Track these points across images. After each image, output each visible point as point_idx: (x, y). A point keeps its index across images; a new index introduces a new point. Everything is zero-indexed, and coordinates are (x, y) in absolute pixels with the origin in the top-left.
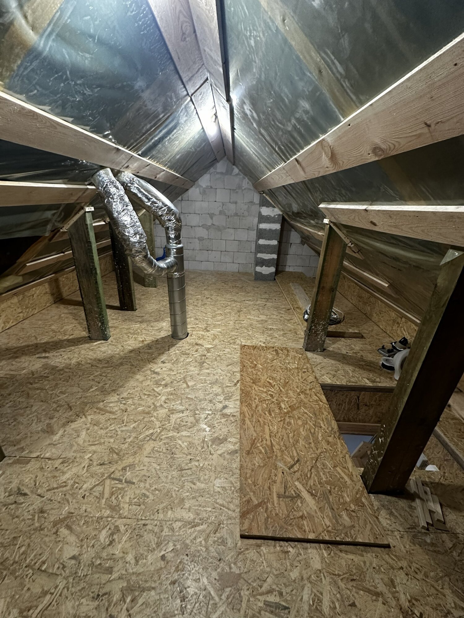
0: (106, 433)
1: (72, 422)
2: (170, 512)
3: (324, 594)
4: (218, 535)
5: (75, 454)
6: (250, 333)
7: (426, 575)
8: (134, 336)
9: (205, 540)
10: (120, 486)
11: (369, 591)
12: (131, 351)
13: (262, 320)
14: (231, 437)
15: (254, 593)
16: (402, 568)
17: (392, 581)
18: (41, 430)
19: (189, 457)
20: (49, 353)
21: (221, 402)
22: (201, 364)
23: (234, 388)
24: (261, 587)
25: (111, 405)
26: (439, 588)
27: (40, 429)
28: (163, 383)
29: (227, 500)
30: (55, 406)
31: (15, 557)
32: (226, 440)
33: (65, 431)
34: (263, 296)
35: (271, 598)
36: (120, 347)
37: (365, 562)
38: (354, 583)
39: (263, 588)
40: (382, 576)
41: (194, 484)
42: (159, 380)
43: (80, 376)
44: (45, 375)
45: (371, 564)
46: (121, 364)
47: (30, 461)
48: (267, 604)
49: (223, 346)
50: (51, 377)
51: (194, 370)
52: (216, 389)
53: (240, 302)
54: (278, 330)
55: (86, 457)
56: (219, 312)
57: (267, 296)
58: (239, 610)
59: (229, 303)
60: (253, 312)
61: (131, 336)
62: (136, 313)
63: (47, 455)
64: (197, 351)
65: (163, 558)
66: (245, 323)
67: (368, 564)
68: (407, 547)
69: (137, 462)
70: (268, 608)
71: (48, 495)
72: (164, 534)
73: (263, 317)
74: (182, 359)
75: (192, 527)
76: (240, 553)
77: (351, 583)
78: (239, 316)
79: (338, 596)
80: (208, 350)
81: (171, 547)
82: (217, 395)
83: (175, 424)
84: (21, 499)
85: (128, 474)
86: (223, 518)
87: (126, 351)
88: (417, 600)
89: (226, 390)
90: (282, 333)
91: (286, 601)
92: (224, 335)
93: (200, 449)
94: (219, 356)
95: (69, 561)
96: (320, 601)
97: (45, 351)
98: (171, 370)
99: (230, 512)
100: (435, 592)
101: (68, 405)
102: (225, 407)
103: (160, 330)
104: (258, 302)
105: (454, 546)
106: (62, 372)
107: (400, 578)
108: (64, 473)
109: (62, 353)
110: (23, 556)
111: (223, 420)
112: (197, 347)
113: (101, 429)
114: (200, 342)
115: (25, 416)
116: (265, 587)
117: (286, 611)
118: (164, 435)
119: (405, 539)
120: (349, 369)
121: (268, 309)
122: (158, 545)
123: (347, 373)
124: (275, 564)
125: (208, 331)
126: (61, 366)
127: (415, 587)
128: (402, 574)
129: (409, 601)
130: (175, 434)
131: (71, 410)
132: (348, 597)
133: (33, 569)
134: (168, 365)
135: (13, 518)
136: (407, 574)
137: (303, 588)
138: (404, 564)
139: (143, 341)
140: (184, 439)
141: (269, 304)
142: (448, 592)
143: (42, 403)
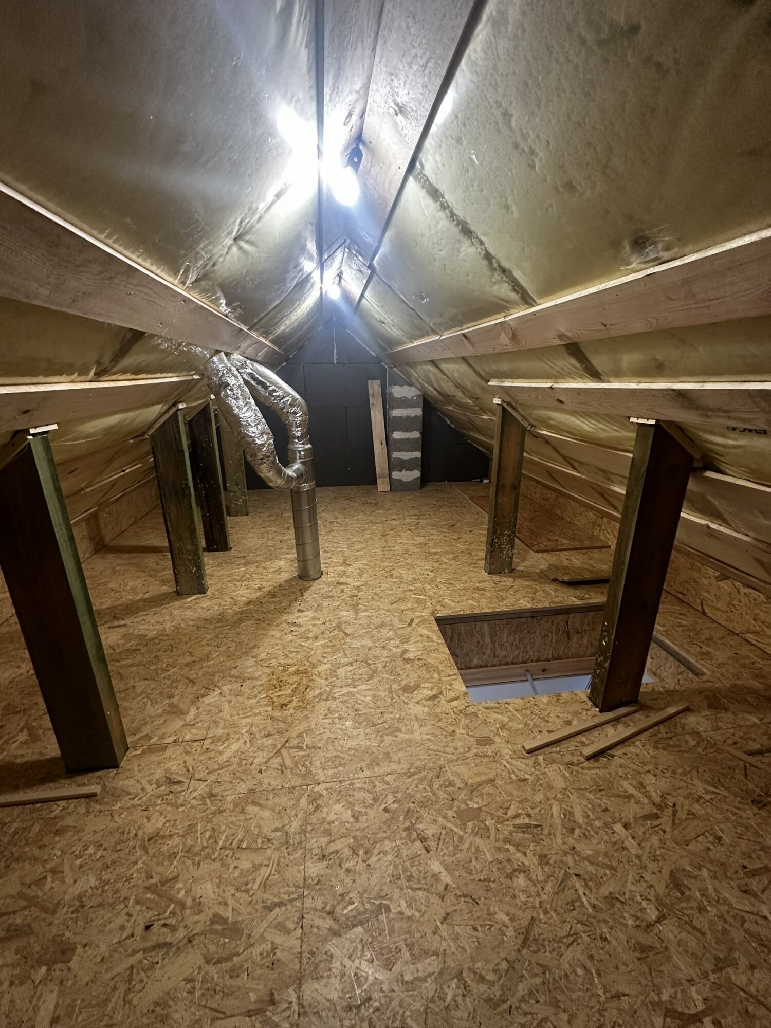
0: (258, 702)
1: (203, 697)
2: (376, 769)
3: (574, 807)
4: (441, 779)
5: (226, 731)
6: (409, 561)
7: (674, 772)
8: (243, 584)
9: (429, 786)
10: (303, 753)
11: (619, 796)
12: (249, 603)
13: (420, 544)
14: (424, 682)
15: (501, 821)
16: (649, 771)
17: (641, 784)
18: (164, 712)
19: (379, 711)
20: (123, 619)
21: (397, 647)
22: (355, 607)
23: (409, 629)
24: (506, 814)
25: (249, 670)
26: (688, 781)
27: (160, 711)
28: (311, 635)
29: (441, 744)
30: (168, 682)
31: (202, 843)
32: (419, 686)
33: (198, 709)
34: (411, 512)
35: (519, 821)
36: (230, 600)
37: (610, 774)
38: (604, 793)
39: (509, 815)
40: (630, 781)
41: (396, 736)
42: (304, 632)
43: (186, 643)
44: (134, 648)
45: (617, 773)
46: (241, 620)
47: (166, 747)
48: (517, 827)
49: (378, 581)
50: (143, 650)
51: (346, 614)
52: (386, 633)
53: (382, 523)
54: (446, 553)
55: (244, 731)
56: (355, 539)
57: (416, 511)
58: (489, 837)
59: (366, 526)
60: (403, 535)
61: (238, 584)
62: (233, 553)
63: (187, 737)
64: (342, 591)
65: (386, 810)
66: (398, 549)
67: (613, 774)
68: (651, 752)
69: (313, 726)
70: (519, 830)
71: (212, 778)
72: (377, 789)
73: (420, 540)
74: (326, 604)
75: (409, 777)
76: (472, 791)
77: (600, 793)
78: (386, 541)
79: (589, 806)
80: (358, 588)
81: (390, 799)
82: (389, 639)
83: (346, 678)
84: (176, 788)
85: (308, 741)
86: (442, 762)
87: (241, 604)
88: (668, 794)
89: (399, 632)
90: (451, 556)
91: (537, 820)
92: (373, 568)
93: (389, 700)
94: (375, 594)
95: (273, 834)
96: (571, 814)
97: (115, 618)
98: (314, 618)
99: (449, 756)
100: (685, 784)
101: (187, 678)
102: (405, 651)
103: (278, 571)
104: (408, 521)
105: (698, 743)
106: (157, 641)
107: (649, 779)
108: (221, 753)
109: (144, 617)
110: (212, 841)
111: (408, 666)
112: (341, 587)
113: (249, 698)
114: (343, 580)
115: (131, 700)
116: (511, 813)
117: (539, 828)
118: (337, 692)
119: (647, 746)
120: (550, 588)
121: (424, 528)
122: (375, 800)
123: (548, 593)
124: (515, 792)
125: (349, 565)
126: (151, 634)
127: (663, 784)
128: (650, 777)
129: (661, 797)
130: (352, 690)
131: (195, 683)
132: (600, 805)
133: (232, 850)
134: (310, 614)
135: (178, 808)
136: (655, 776)
137: (551, 806)
138: (650, 767)
139: (260, 588)
140: (364, 693)
141: (423, 522)
142: (696, 781)
143: (147, 682)
